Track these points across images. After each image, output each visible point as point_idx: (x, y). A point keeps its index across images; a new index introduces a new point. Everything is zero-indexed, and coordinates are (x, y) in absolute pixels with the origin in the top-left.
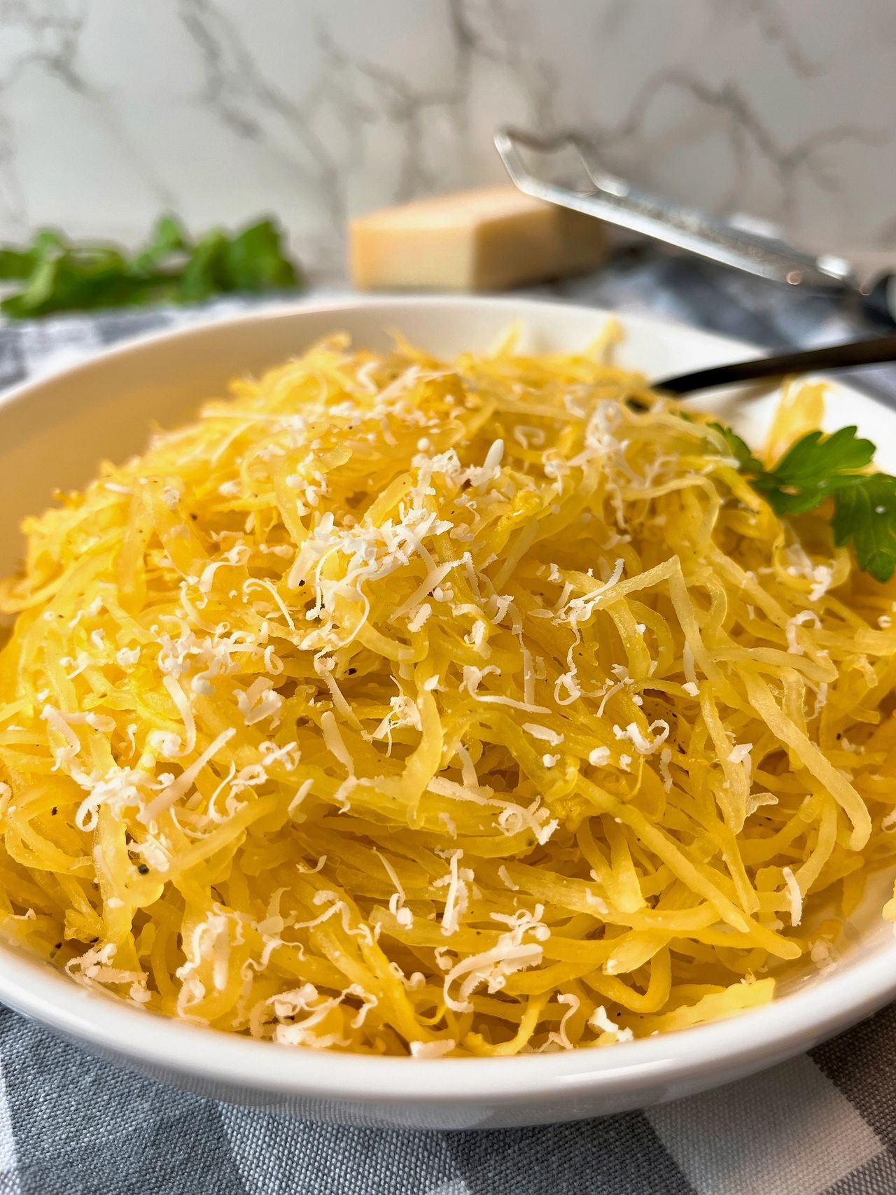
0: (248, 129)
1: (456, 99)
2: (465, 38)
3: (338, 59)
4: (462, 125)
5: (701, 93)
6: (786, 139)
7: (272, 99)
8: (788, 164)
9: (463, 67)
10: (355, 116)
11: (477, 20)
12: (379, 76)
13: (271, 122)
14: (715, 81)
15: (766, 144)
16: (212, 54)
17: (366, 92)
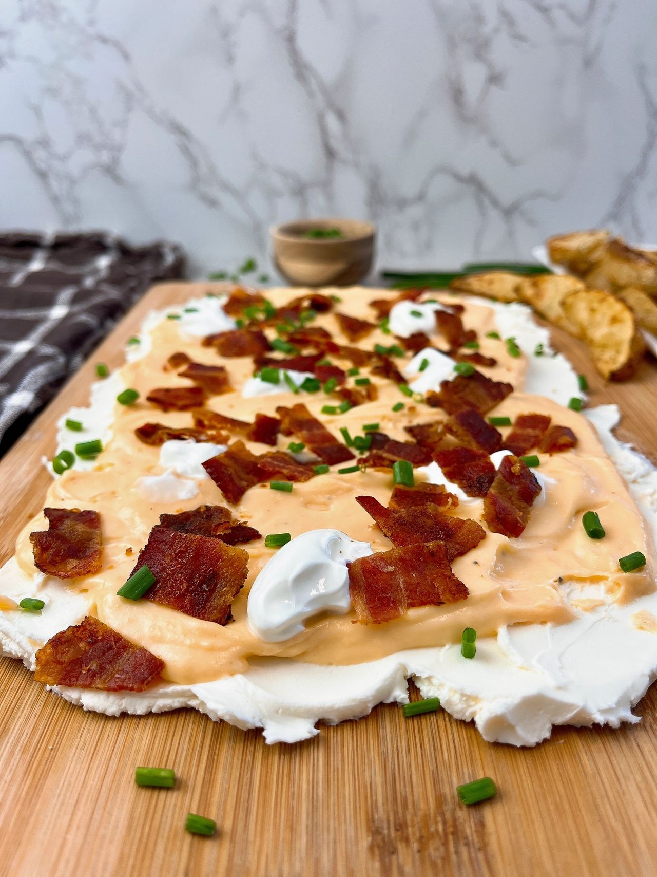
0: (213, 203)
1: (326, 185)
2: (330, 153)
3: (262, 166)
4: (330, 197)
5: (458, 178)
6: (506, 199)
7: (226, 187)
8: (509, 212)
9: (329, 168)
10: (271, 194)
11: (337, 144)
12: (284, 174)
13: (227, 200)
14: (465, 171)
15: (495, 203)
16: (194, 164)
17: (277, 182)
